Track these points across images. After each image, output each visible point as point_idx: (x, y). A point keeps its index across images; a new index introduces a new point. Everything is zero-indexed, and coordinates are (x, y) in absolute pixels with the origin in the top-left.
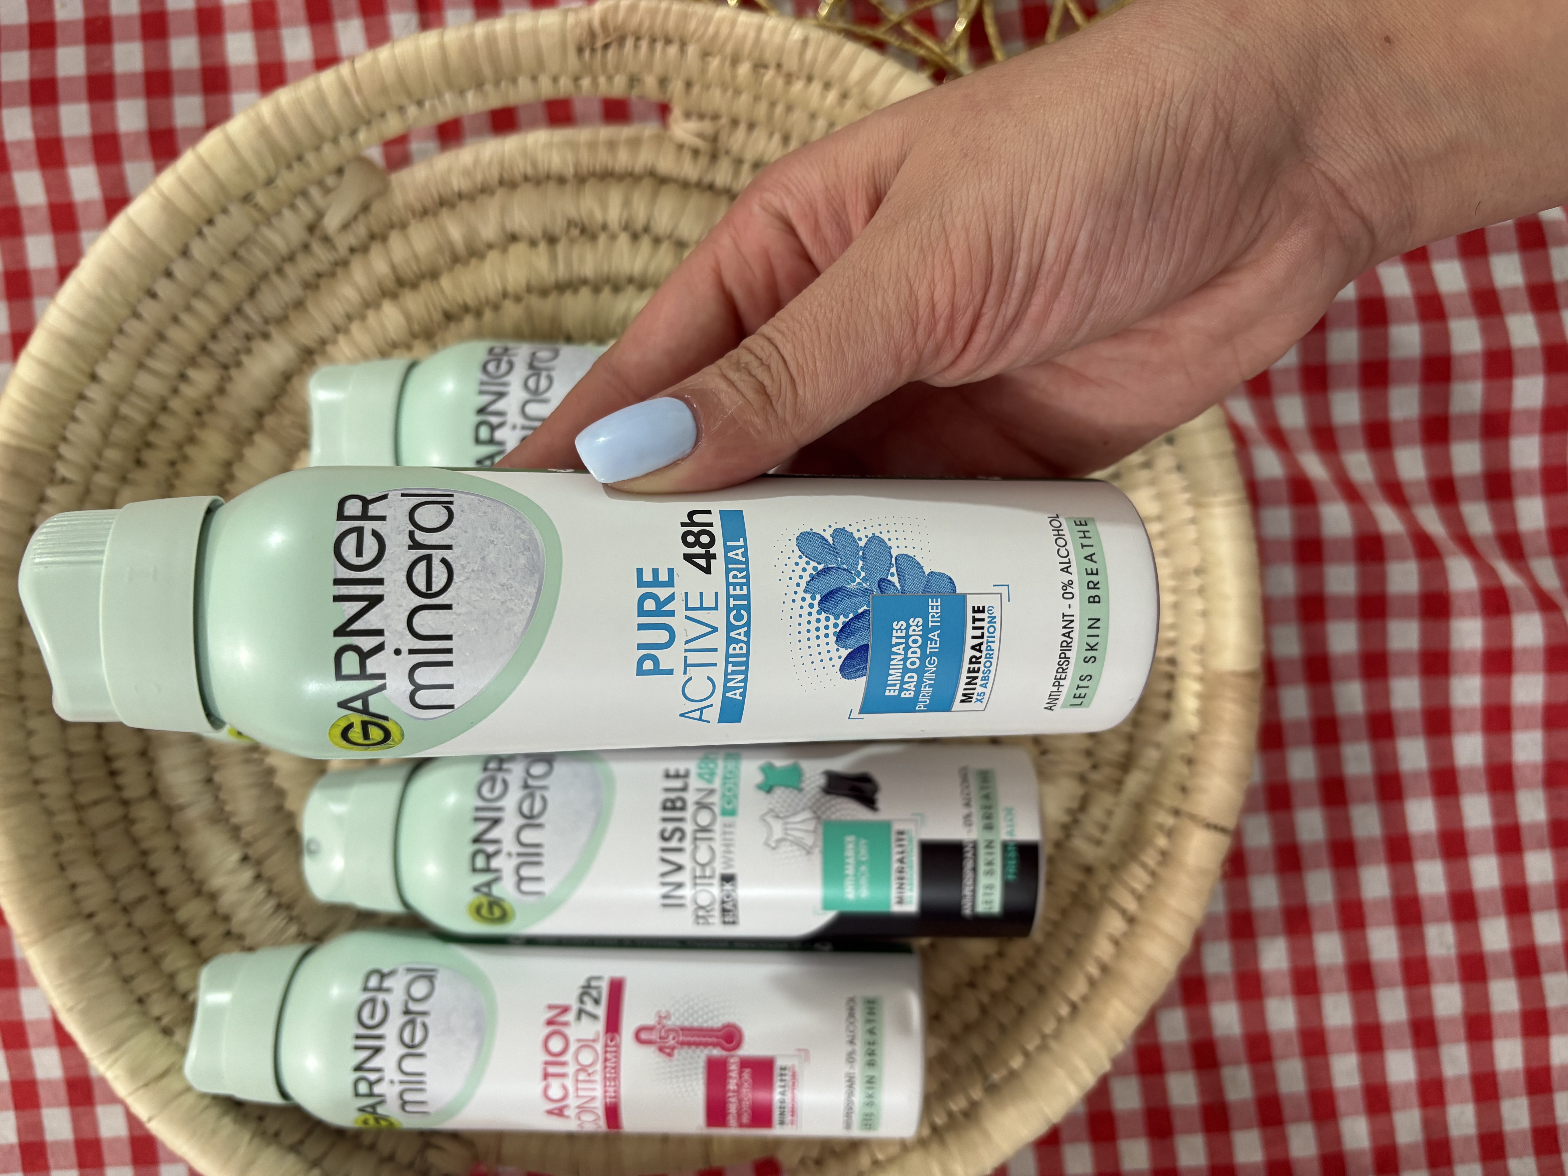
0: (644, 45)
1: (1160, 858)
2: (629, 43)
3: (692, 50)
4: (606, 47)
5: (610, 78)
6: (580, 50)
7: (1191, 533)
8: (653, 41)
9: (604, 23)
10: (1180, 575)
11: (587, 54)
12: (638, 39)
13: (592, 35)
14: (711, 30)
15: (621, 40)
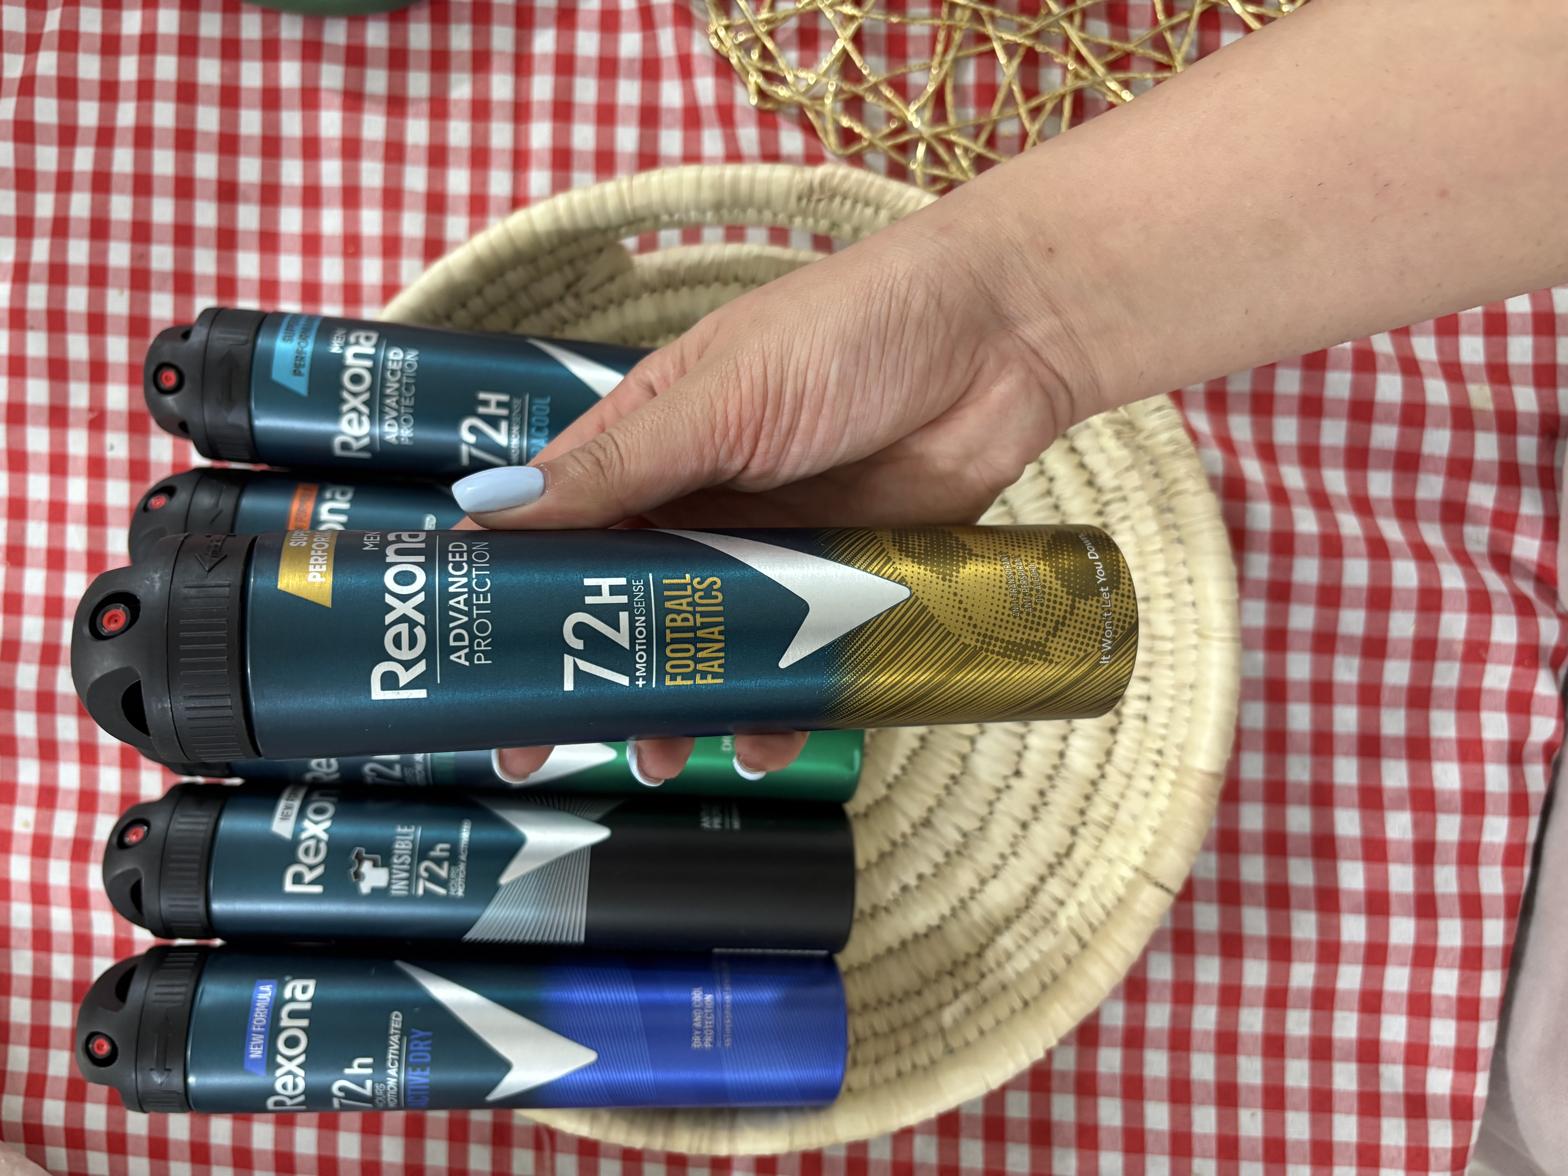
0: (848, 204)
1: (1116, 902)
2: (837, 200)
3: (884, 214)
4: (819, 200)
5: (816, 221)
6: (800, 198)
7: (1193, 656)
8: (855, 202)
9: (822, 184)
10: (1180, 686)
11: (804, 202)
12: (845, 198)
13: (811, 190)
14: (901, 203)
15: (832, 197)
